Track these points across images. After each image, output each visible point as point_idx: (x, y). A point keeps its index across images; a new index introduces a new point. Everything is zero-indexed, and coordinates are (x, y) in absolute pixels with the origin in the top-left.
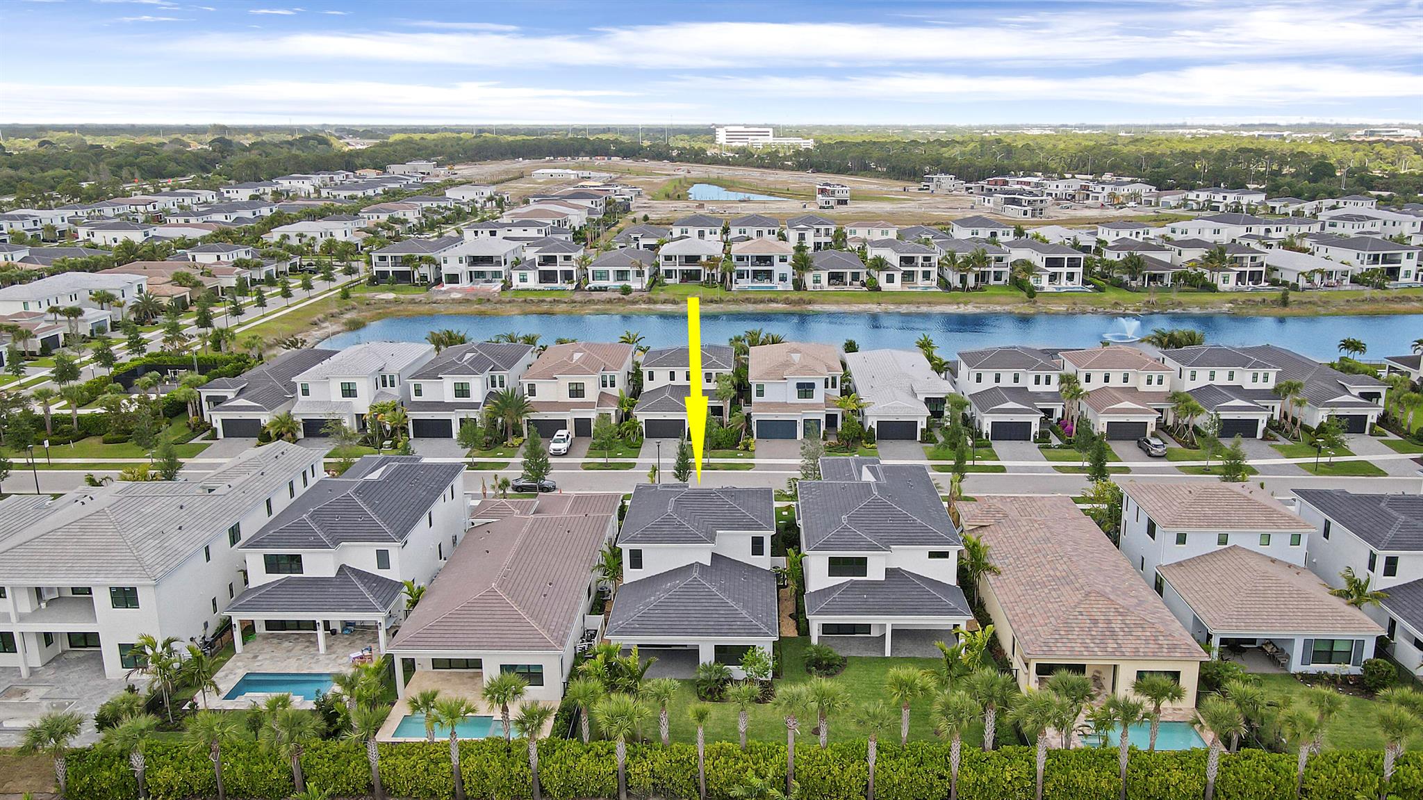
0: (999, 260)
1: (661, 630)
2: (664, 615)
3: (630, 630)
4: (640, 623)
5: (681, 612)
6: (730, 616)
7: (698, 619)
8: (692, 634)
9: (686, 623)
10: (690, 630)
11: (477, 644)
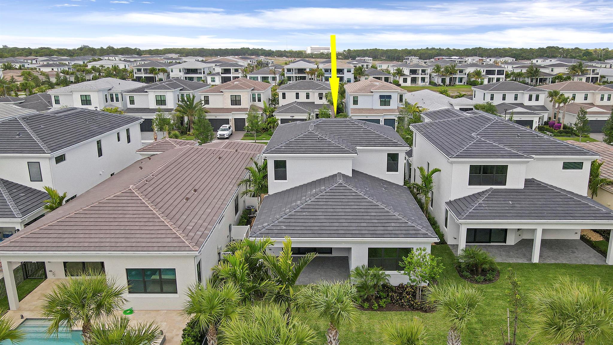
0: (461, 71)
1: (310, 232)
2: (312, 217)
3: (276, 231)
4: (288, 224)
5: (330, 214)
6: (383, 218)
7: (349, 221)
8: (344, 235)
9: (337, 224)
10: (343, 232)
11: (97, 245)
